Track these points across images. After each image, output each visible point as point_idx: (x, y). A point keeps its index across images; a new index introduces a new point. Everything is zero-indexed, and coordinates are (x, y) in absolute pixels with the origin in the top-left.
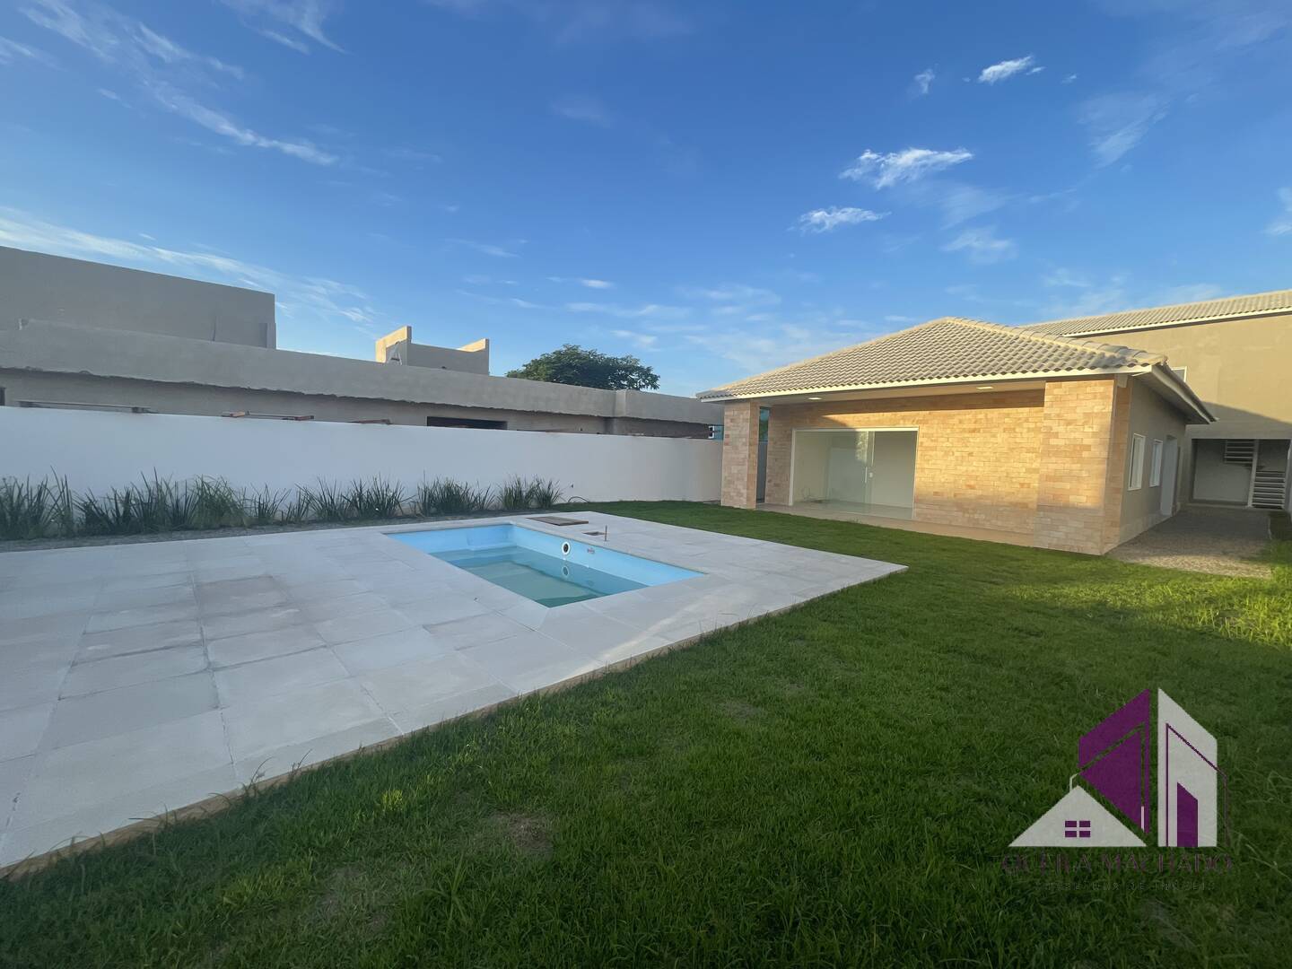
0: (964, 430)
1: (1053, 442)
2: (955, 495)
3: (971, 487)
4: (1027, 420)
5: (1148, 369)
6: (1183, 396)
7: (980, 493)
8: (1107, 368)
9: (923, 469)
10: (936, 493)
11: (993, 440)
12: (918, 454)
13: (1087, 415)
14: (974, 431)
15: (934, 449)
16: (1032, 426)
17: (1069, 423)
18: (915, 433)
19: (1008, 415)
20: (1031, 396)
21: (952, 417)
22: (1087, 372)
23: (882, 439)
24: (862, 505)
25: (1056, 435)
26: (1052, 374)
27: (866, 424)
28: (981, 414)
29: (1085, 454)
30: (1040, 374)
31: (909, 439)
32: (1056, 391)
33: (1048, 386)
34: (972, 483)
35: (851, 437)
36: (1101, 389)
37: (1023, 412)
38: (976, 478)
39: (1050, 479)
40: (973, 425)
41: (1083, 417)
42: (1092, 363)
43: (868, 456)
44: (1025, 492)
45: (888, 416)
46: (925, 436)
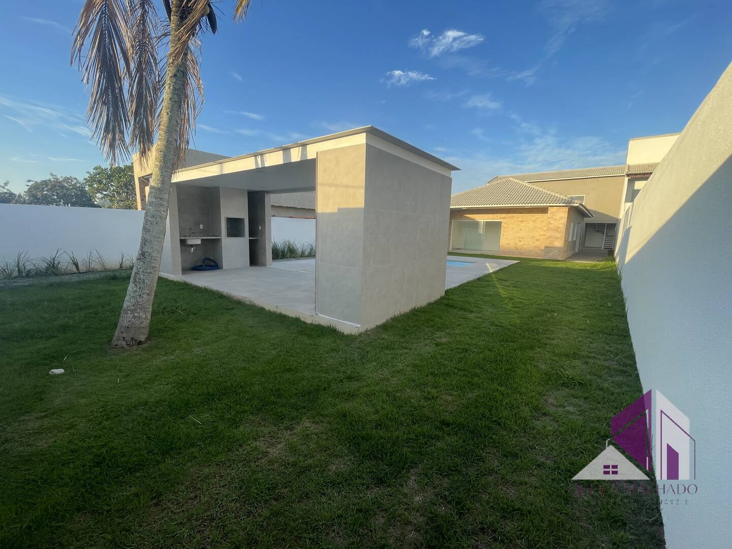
0: (518, 221)
1: (550, 226)
2: (515, 244)
3: (521, 241)
4: (540, 218)
5: (577, 205)
6: (586, 211)
7: (523, 243)
8: (568, 203)
9: (503, 235)
10: (508, 244)
11: (528, 225)
12: (502, 229)
13: (561, 218)
14: (522, 221)
15: (508, 228)
16: (541, 220)
17: (555, 220)
18: (500, 223)
19: (534, 216)
20: (544, 210)
21: (514, 216)
22: (561, 205)
23: (489, 225)
24: (480, 250)
25: (551, 224)
26: (551, 205)
27: (482, 219)
28: (524, 215)
29: (559, 230)
30: (548, 205)
31: (498, 224)
32: (552, 210)
33: (549, 208)
34: (521, 240)
35: (477, 224)
36: (564, 210)
37: (538, 215)
38: (522, 238)
39: (548, 237)
40: (521, 220)
41: (559, 217)
42: (563, 202)
43: (483, 231)
44: (538, 242)
45: (491, 216)
46: (505, 223)
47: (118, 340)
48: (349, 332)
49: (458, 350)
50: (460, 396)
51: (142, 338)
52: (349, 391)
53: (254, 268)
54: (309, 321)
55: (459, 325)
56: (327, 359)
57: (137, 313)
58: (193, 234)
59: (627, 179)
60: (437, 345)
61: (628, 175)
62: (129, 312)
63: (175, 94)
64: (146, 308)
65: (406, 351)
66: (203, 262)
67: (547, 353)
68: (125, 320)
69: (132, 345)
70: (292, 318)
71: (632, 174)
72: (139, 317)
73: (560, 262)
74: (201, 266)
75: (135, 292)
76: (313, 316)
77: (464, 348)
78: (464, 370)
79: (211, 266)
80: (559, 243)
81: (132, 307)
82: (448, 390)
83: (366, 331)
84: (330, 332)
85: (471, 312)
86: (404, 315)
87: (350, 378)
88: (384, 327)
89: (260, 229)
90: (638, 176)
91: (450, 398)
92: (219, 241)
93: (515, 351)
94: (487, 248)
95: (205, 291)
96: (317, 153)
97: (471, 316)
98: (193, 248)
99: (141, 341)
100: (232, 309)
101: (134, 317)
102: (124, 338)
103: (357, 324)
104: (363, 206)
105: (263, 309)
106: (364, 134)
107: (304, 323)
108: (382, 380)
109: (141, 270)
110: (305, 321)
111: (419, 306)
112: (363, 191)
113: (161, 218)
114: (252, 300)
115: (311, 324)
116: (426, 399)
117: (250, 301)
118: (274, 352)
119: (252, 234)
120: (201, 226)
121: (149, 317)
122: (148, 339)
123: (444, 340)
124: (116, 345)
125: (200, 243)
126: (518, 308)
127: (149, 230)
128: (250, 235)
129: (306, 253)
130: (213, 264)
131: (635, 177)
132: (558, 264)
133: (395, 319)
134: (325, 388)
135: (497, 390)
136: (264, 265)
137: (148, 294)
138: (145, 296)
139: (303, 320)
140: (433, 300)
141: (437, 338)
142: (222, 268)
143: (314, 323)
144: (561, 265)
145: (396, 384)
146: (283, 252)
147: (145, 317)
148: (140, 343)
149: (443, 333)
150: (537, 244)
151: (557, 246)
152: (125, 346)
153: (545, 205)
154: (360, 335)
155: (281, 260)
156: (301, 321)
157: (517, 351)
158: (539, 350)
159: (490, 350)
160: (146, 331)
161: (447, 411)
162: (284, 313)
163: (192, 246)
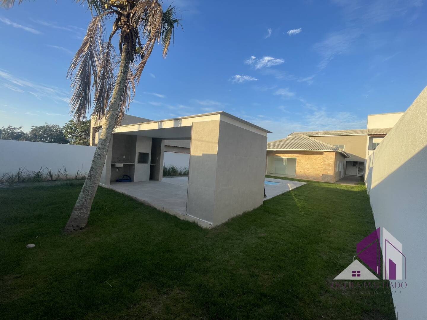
0: (306, 159)
1: (325, 162)
2: (305, 172)
4: (318, 158)
5: (340, 151)
6: (346, 155)
7: (309, 172)
8: (335, 150)
9: (298, 166)
10: (301, 172)
11: (312, 161)
12: (297, 163)
15: (300, 162)
16: (320, 159)
17: (328, 159)
18: (296, 159)
19: (315, 156)
20: (321, 153)
21: (304, 156)
22: (331, 151)
23: (288, 160)
24: (284, 174)
26: (325, 150)
27: (285, 156)
28: (310, 156)
29: (330, 165)
30: (323, 150)
31: (294, 160)
32: (326, 153)
33: (324, 152)
35: (282, 159)
36: (333, 154)
37: (318, 156)
38: (309, 169)
39: (324, 169)
40: (308, 158)
41: (330, 158)
42: (332, 149)
43: (286, 164)
44: (318, 171)
45: (290, 155)
46: (298, 159)
47: (69, 226)
48: (205, 227)
49: (272, 243)
50: (273, 276)
51: (83, 225)
52: (204, 268)
53: (151, 182)
54: (182, 218)
55: (272, 225)
56: (191, 245)
57: (82, 210)
58: (120, 161)
59: (368, 137)
60: (259, 238)
61: (369, 135)
62: (78, 210)
63: (120, 91)
64: (88, 208)
65: (240, 241)
66: (123, 177)
67: (326, 247)
68: (75, 214)
69: (77, 230)
70: (172, 215)
71: (371, 135)
72: (83, 213)
73: (332, 184)
74: (122, 179)
75: (83, 197)
76: (184, 215)
77: (275, 242)
78: (275, 257)
79: (127, 180)
80: (331, 173)
81: (80, 207)
82: (265, 271)
83: (216, 227)
84: (194, 226)
85: (279, 216)
86: (238, 217)
87: (205, 259)
88: (227, 224)
89: (157, 158)
90: (374, 136)
91: (266, 277)
92: (133, 166)
93: (307, 245)
94: (288, 173)
95: (123, 195)
96: (193, 123)
97: (279, 218)
98: (118, 169)
99: (82, 228)
100: (137, 208)
101: (81, 213)
102: (72, 225)
103: (210, 222)
104: (217, 153)
105: (155, 209)
106: (219, 115)
107: (179, 219)
108: (225, 262)
109: (88, 185)
110: (180, 218)
111: (248, 211)
112: (217, 145)
113: (103, 156)
114: (149, 203)
115: (183, 220)
116: (252, 276)
117: (148, 203)
118: (160, 238)
119: (152, 162)
120: (124, 157)
121: (89, 213)
122: (86, 226)
123: (263, 235)
124: (67, 230)
125: (122, 166)
126: (308, 214)
127: (96, 163)
128: (151, 162)
129: (183, 173)
130: (128, 178)
131: (372, 136)
132: (331, 185)
133: (233, 219)
134: (190, 265)
135: (296, 273)
136: (157, 180)
137: (90, 199)
138: (88, 200)
139: (178, 217)
140: (256, 207)
141: (259, 233)
142: (133, 181)
143: (185, 219)
144: (332, 186)
145: (233, 265)
146: (169, 172)
147: (87, 212)
148: (81, 229)
149: (263, 230)
150: (318, 172)
151: (329, 174)
152: (72, 230)
153: (321, 150)
154: (212, 229)
155: (168, 177)
156: (177, 217)
157: (308, 245)
158: (321, 244)
159: (291, 244)
160: (86, 221)
161: (264, 286)
162: (167, 212)
163: (118, 168)
